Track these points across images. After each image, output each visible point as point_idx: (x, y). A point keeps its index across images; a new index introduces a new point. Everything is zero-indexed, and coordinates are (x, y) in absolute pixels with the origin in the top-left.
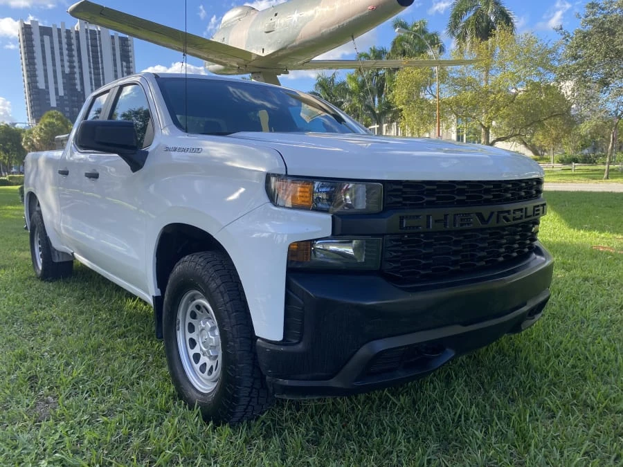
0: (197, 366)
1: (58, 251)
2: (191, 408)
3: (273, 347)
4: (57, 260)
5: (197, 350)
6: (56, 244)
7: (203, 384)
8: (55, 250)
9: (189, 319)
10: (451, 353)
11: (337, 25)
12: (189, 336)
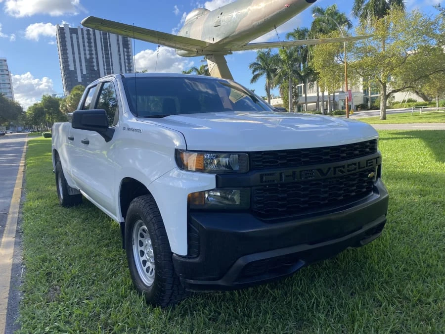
0: (145, 268)
1: (71, 188)
2: (140, 295)
3: (182, 259)
4: (71, 194)
5: (144, 258)
6: (70, 184)
7: (147, 280)
8: (70, 187)
9: (139, 238)
10: (303, 263)
11: (263, 19)
12: (140, 248)
